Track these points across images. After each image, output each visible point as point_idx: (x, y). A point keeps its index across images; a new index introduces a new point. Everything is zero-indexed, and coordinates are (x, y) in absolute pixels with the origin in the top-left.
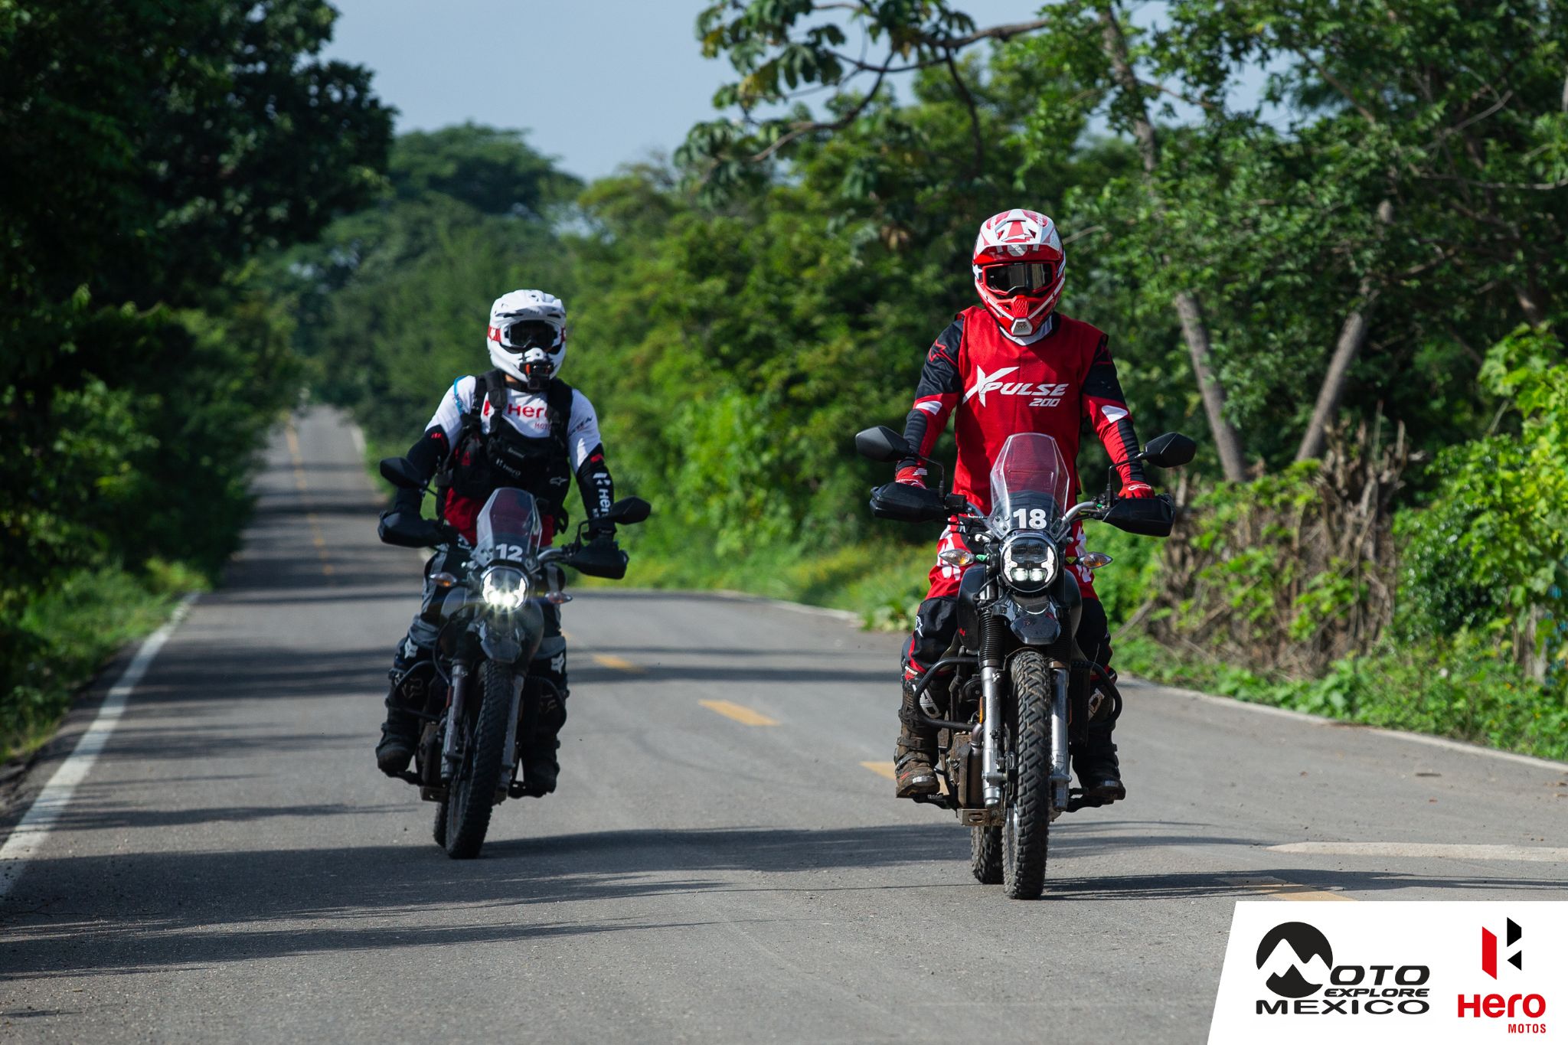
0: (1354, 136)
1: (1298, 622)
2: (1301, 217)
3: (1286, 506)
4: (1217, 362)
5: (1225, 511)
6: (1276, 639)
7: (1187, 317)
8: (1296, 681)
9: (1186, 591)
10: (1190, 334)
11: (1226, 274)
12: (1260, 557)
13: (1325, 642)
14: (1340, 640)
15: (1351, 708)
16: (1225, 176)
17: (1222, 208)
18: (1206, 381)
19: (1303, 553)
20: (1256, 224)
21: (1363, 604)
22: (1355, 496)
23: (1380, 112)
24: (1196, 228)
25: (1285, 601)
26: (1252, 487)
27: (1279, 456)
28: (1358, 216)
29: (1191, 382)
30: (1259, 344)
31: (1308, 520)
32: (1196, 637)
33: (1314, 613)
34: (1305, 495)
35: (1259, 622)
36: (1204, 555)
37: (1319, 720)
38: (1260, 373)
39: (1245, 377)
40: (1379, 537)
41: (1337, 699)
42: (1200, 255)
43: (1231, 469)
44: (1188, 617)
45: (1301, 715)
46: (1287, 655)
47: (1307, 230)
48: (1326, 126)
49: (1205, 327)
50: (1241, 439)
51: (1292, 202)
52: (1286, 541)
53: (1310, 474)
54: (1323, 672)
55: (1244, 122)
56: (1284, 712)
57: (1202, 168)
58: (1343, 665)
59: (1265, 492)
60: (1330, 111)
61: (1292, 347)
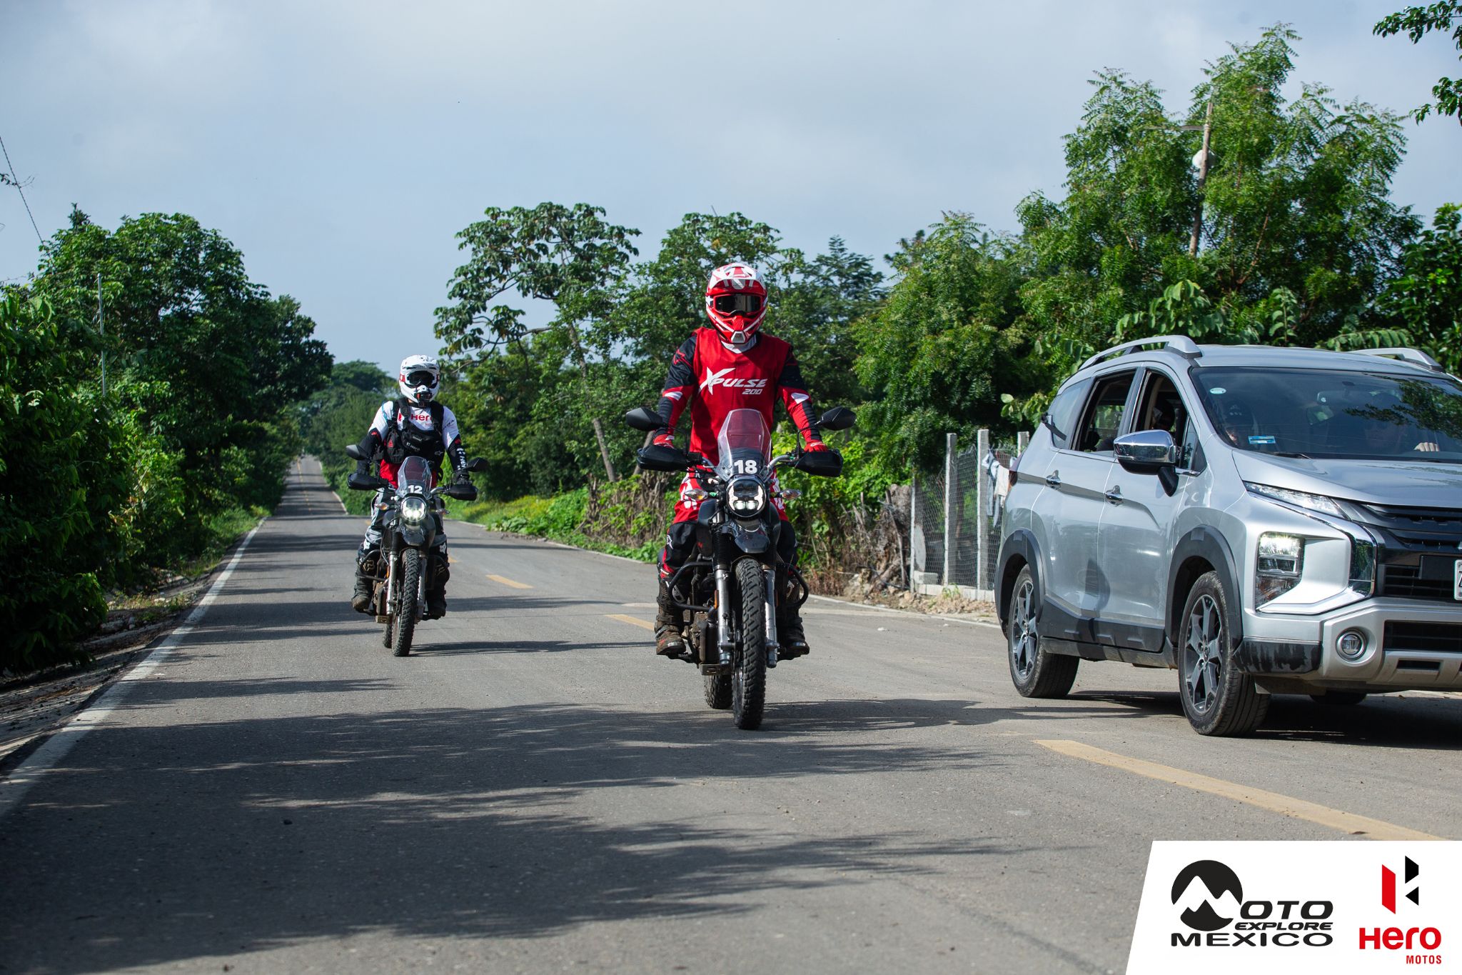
0: (653, 366)
1: (633, 529)
2: (635, 393)
3: (629, 490)
4: (607, 441)
5: (609, 492)
6: (626, 535)
7: (597, 426)
8: (632, 549)
9: (596, 518)
10: (598, 432)
11: (610, 412)
12: (621, 507)
13: (642, 536)
14: (647, 535)
15: (650, 558)
16: (610, 379)
17: (609, 390)
18: (603, 448)
19: (635, 506)
20: (620, 395)
21: (655, 523)
22: (653, 487)
23: (662, 359)
24: (600, 397)
25: (629, 522)
26: (618, 484)
27: (627, 473)
28: (654, 393)
29: (598, 448)
30: (621, 436)
31: (637, 495)
32: (599, 534)
33: (639, 526)
34: (636, 486)
35: (620, 529)
36: (602, 506)
37: (640, 562)
38: (621, 445)
39: (616, 446)
40: (660, 501)
41: (646, 555)
42: (601, 406)
43: (611, 478)
44: (596, 527)
45: (634, 560)
46: (629, 539)
47: (637, 398)
48: (643, 363)
49: (603, 430)
50: (614, 467)
51: (632, 388)
52: (629, 502)
53: (637, 480)
54: (641, 546)
55: (616, 361)
56: (628, 559)
57: (602, 376)
58: (649, 544)
59: (622, 485)
60: (646, 358)
61: (632, 437)
